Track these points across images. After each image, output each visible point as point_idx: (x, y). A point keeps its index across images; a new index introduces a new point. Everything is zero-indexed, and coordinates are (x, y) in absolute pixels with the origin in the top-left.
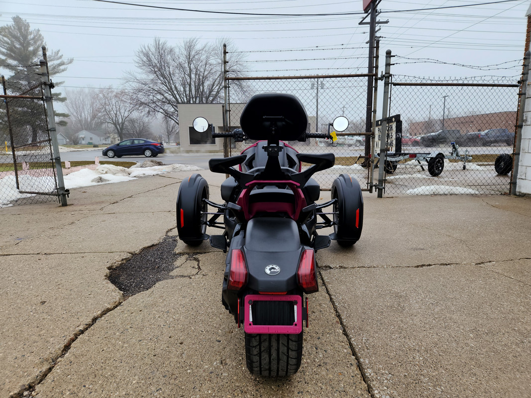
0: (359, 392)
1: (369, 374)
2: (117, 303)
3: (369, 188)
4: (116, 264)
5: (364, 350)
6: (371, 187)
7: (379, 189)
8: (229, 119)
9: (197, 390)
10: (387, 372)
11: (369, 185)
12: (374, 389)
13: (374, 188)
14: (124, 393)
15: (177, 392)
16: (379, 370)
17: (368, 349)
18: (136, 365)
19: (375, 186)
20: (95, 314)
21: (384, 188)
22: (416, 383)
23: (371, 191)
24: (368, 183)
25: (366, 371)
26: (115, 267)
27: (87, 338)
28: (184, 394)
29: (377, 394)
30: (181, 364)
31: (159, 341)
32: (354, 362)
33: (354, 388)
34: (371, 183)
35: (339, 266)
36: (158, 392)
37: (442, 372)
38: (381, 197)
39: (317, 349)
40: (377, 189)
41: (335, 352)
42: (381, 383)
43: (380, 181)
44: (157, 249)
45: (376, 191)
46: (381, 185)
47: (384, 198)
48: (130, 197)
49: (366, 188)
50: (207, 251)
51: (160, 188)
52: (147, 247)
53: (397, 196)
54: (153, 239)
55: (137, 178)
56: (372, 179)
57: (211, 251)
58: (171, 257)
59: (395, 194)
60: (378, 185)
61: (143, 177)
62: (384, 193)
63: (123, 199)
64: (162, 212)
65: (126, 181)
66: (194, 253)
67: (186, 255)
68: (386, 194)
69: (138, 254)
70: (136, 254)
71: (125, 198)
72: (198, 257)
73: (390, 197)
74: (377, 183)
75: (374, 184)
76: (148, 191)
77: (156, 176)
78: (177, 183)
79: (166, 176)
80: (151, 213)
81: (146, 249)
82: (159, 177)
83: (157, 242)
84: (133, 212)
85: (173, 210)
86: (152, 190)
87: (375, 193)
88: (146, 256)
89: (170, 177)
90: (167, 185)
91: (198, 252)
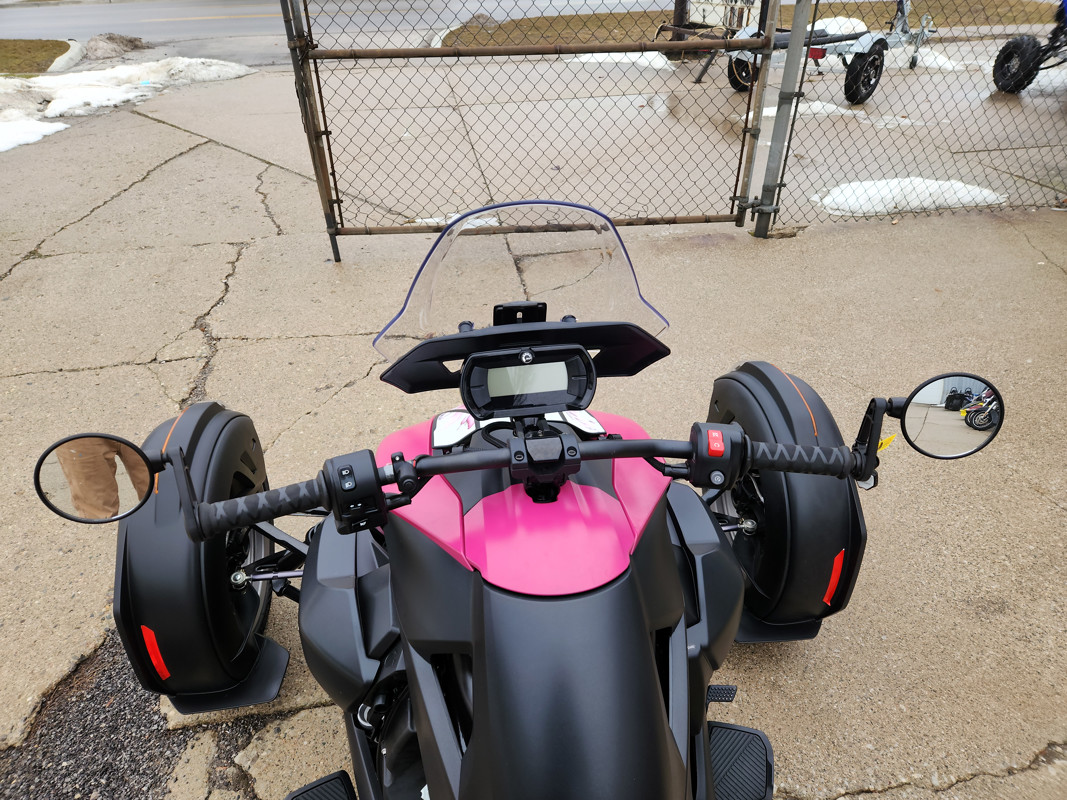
3: (735, 212)
6: (742, 211)
7: (761, 213)
8: (303, 14)
11: (737, 202)
13: (749, 212)
19: (753, 206)
21: (776, 211)
23: (739, 221)
24: (733, 199)
34: (744, 197)
38: (766, 236)
40: (757, 214)
43: (769, 191)
44: (98, 687)
45: (752, 220)
46: (768, 202)
47: (771, 236)
48: (33, 254)
49: (727, 212)
50: (286, 706)
51: (131, 186)
52: (59, 684)
53: (802, 223)
54: (83, 613)
55: (66, 123)
56: (746, 186)
57: (300, 701)
58: (151, 758)
59: (797, 217)
60: (762, 204)
61: (85, 119)
62: (774, 223)
63: (10, 270)
64: (130, 368)
65: (35, 144)
66: (237, 719)
67: (209, 733)
68: (779, 225)
69: (20, 750)
70: (11, 748)
71: (18, 259)
72: (253, 772)
73: (787, 231)
74: (760, 198)
75: (751, 199)
76: (92, 212)
77: (122, 112)
78: (180, 159)
79: (150, 115)
80: (93, 372)
81: (52, 700)
82: (130, 114)
83: (96, 633)
84: (30, 370)
85: (167, 350)
86: (105, 203)
87: (750, 224)
88: (52, 758)
89: (160, 121)
90: (151, 168)
91: (252, 716)
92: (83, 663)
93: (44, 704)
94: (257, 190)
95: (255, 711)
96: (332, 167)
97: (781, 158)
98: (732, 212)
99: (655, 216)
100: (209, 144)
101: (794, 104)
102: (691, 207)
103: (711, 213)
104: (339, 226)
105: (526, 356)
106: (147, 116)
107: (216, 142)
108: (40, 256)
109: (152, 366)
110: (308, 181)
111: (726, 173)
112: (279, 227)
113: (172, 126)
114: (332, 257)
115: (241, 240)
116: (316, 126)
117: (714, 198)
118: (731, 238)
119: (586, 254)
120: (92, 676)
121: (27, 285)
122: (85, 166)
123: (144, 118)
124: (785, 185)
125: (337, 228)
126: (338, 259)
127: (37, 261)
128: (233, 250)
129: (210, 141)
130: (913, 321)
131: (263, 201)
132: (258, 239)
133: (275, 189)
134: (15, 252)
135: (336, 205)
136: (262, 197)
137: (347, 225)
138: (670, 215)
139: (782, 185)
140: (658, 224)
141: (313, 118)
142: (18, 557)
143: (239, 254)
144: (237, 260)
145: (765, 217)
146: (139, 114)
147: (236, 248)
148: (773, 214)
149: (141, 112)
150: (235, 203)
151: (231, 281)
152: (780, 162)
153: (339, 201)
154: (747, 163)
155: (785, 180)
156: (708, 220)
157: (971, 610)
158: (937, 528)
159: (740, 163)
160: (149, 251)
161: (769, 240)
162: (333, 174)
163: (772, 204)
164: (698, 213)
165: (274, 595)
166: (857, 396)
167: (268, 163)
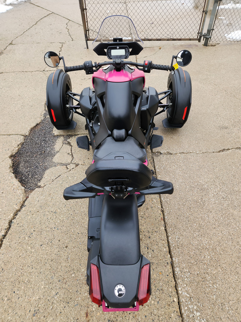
0: (170, 290)
1: (177, 272)
2: (22, 203)
3: (199, 38)
4: (14, 151)
5: (176, 249)
7: (206, 38)
9: (79, 293)
10: (187, 271)
12: (179, 286)
13: (202, 37)
14: (38, 297)
15: (68, 296)
16: (183, 269)
17: (178, 248)
18: (42, 270)
19: (204, 36)
20: (9, 217)
21: (210, 38)
22: (203, 281)
23: (199, 40)
24: (198, 33)
25: (175, 269)
26: (14, 154)
27: (8, 243)
28: (72, 297)
29: (180, 290)
30: (68, 268)
31: (53, 245)
32: (169, 261)
33: (168, 286)
34: (201, 33)
35: (167, 152)
36: (57, 296)
37: (219, 271)
38: (207, 46)
39: (148, 249)
40: (205, 39)
41: (159, 252)
42: (183, 280)
43: (209, 31)
44: (41, 128)
45: (203, 40)
46: (208, 35)
47: (209, 46)
48: (11, 44)
49: (196, 37)
50: (76, 134)
51: (33, 26)
52: (33, 127)
53: (219, 42)
54: (36, 117)
55: (12, 6)
56: (202, 29)
57: (79, 133)
58: (52, 139)
59: (217, 40)
60: (206, 35)
61: (17, 5)
62: (210, 42)
63: (6, 48)
64: (39, 72)
65: (5, 13)
66: (67, 135)
67: (62, 137)
68: (211, 43)
69: (28, 136)
70: (27, 136)
71: (7, 45)
72: (71, 142)
73: (214, 44)
74: (206, 33)
75: (203, 33)
76: (24, 33)
77: (27, 3)
78: (45, 18)
79: (35, 4)
80: (30, 72)
81: (32, 129)
82: (30, 4)
83: (39, 120)
84: (16, 71)
85: (46, 68)
86: (27, 30)
87: (203, 42)
88: (34, 138)
89: (38, 6)
90: (37, 21)
91: (70, 135)
92: (37, 125)
93: (31, 130)
94: (66, 28)
95: (70, 134)
96: (87, 20)
97: (213, 21)
98: (198, 38)
99: (175, 38)
100: (52, 14)
101: (219, 3)
102: (186, 35)
103: (192, 37)
104: (88, 38)
105: (118, 47)
106: (34, 5)
107: (54, 13)
108: (13, 44)
109: (44, 72)
110: (80, 26)
111: (197, 25)
112: (72, 39)
113: (42, 8)
114: (86, 47)
115: (63, 42)
116: (83, 7)
117: (193, 33)
118: (197, 46)
119: (155, 48)
120: (39, 127)
121: (11, 51)
122: (20, 20)
123: (33, 5)
124: (214, 30)
125: (88, 39)
126: (88, 48)
127: (12, 45)
128: (61, 45)
129: (53, 13)
130: (238, 70)
131: (68, 31)
132: (67, 42)
133: (71, 28)
134: (6, 43)
135: (87, 31)
136: (68, 30)
137: (90, 38)
138: (179, 38)
139: (213, 30)
140: (176, 40)
141: (82, 5)
142: (22, 107)
143: (62, 46)
144: (62, 47)
145: (207, 39)
146: (32, 4)
147: (61, 44)
148: (209, 39)
149: (33, 3)
150: (60, 32)
151: (60, 53)
152: (213, 22)
153: (88, 30)
154: (203, 21)
155: (214, 28)
156: (190, 40)
157: (219, 128)
158: (220, 114)
159: (201, 22)
160: (39, 44)
161: (208, 47)
162: (87, 22)
163: (209, 35)
164: (188, 37)
165: (74, 112)
166: (214, 86)
167: (69, 20)
